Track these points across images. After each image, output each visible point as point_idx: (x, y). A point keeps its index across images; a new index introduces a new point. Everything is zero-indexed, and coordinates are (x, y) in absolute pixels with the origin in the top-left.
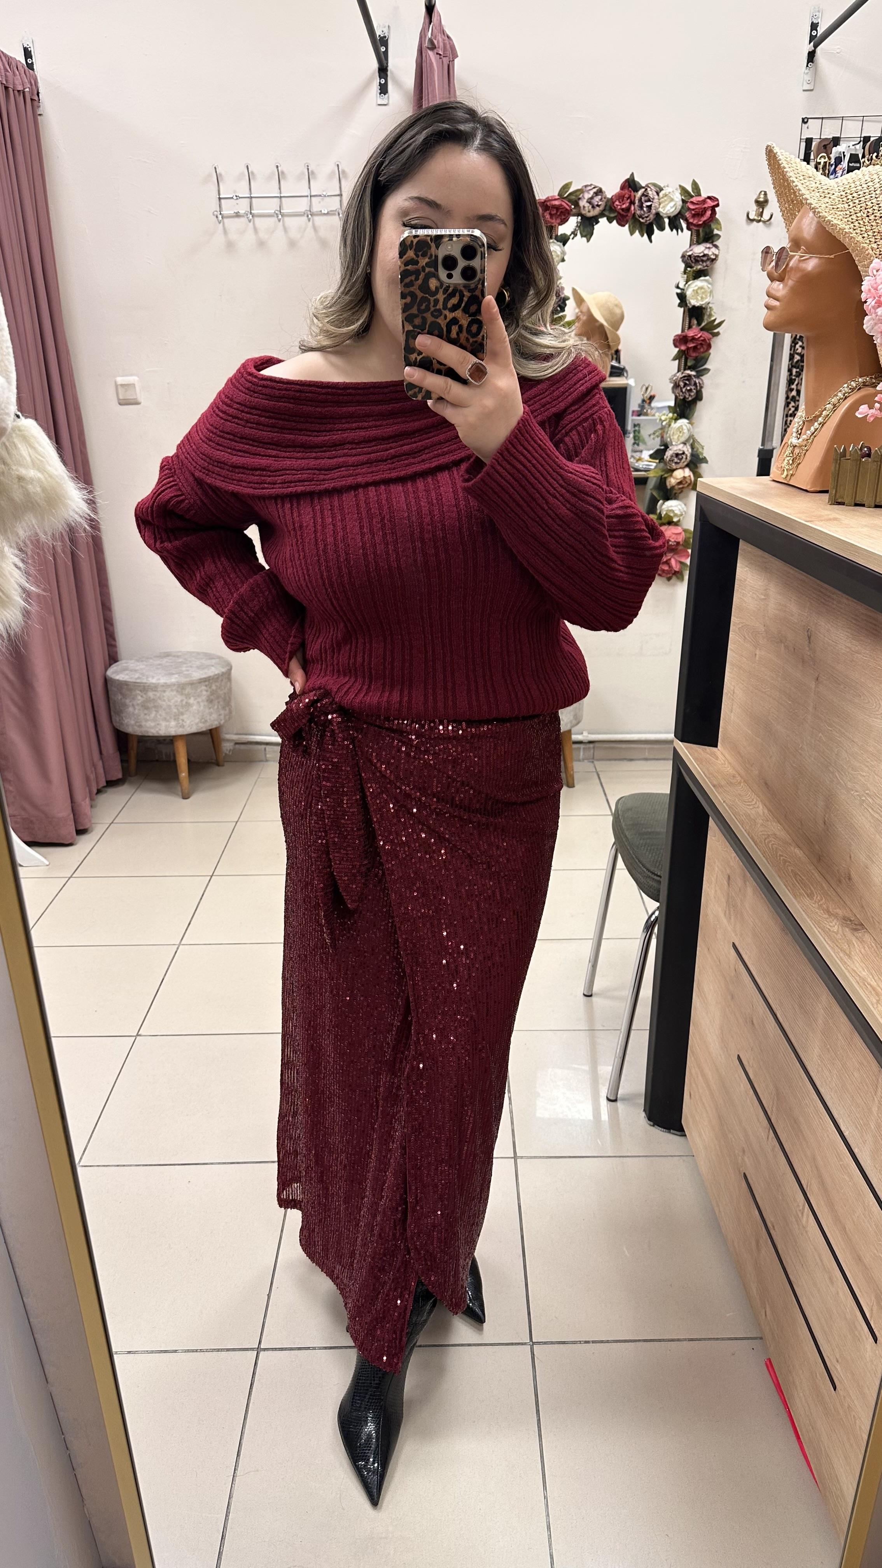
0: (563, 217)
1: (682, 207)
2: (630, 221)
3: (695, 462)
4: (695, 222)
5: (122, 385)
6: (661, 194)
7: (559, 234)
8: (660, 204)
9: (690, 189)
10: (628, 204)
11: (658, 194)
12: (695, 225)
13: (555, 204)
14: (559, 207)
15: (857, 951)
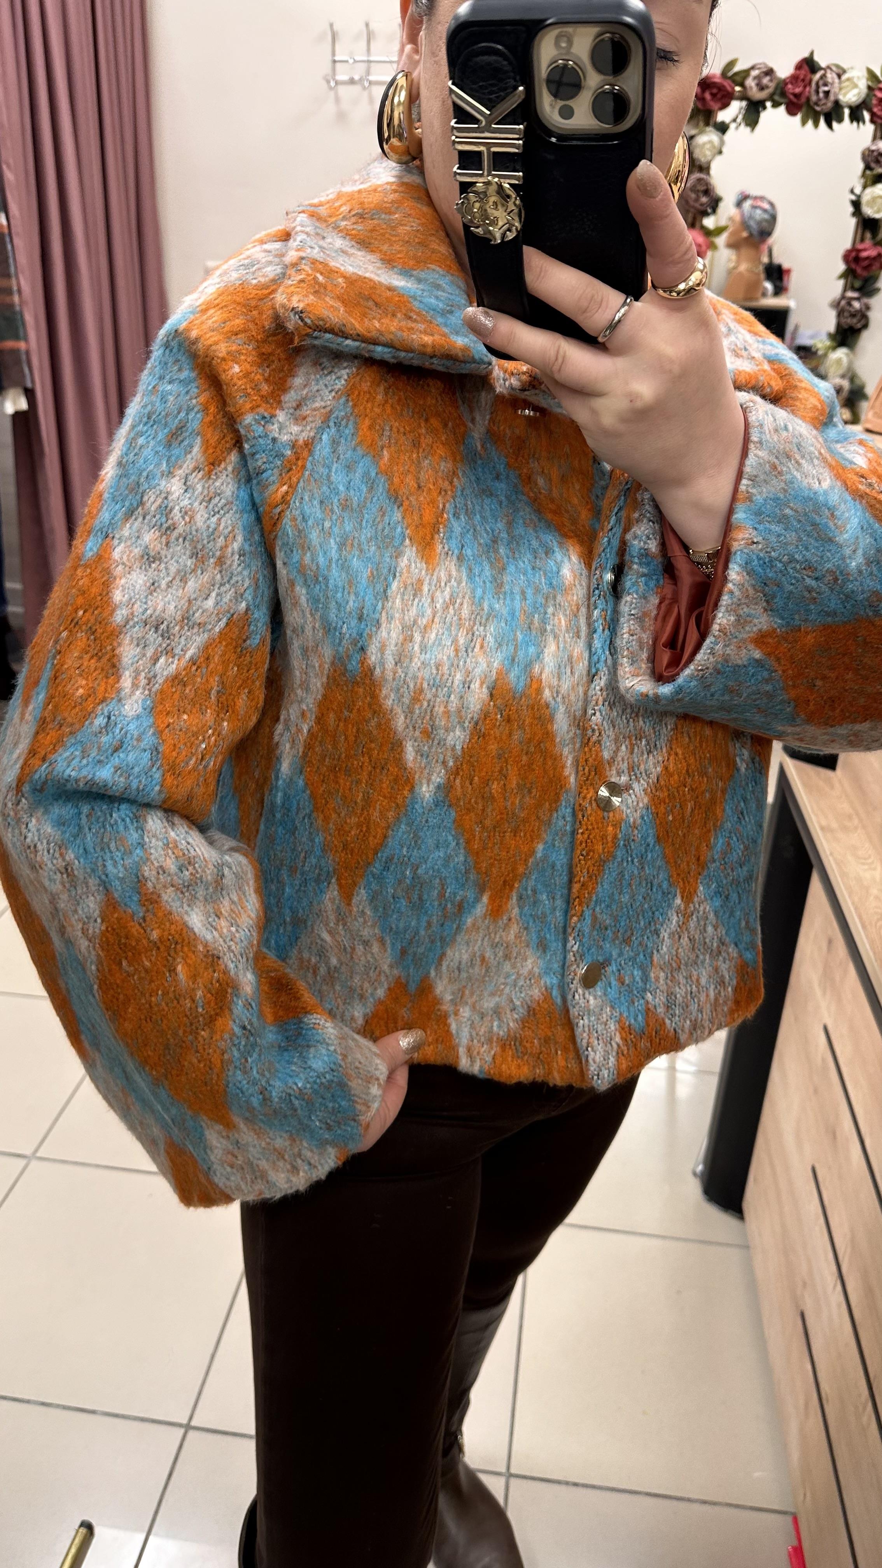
0: (724, 101)
1: (868, 95)
2: (804, 109)
4: (879, 113)
6: (844, 77)
7: (718, 121)
8: (840, 89)
10: (802, 88)
11: (839, 76)
12: (880, 117)
13: (715, 83)
14: (720, 88)
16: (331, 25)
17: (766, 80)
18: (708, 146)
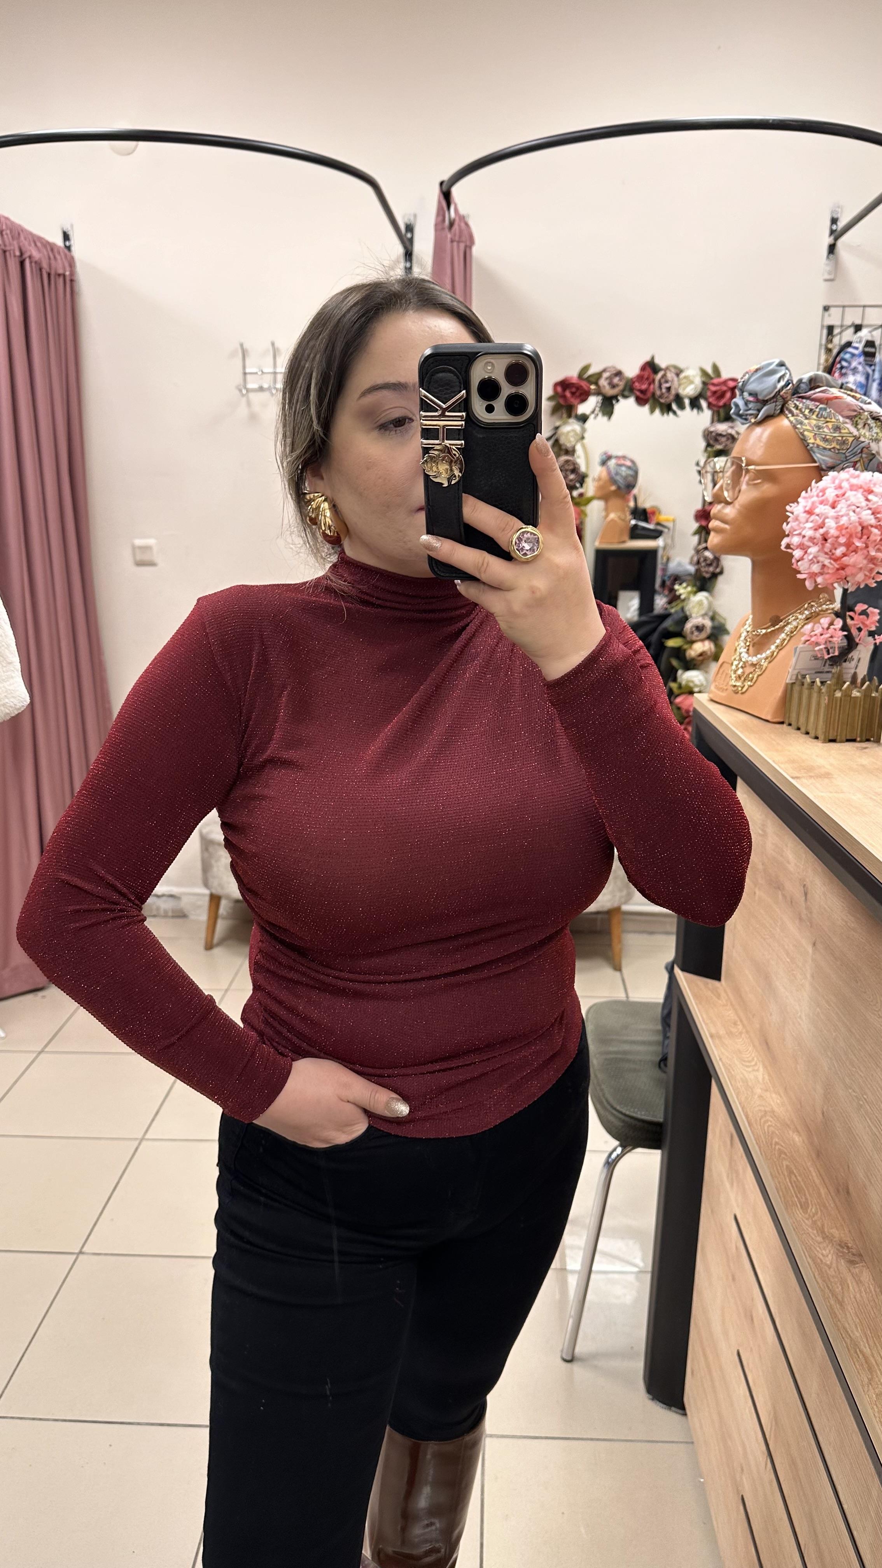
0: (582, 397)
1: (703, 389)
2: (651, 401)
3: (717, 633)
4: (714, 402)
5: (141, 548)
6: (682, 376)
7: (578, 413)
8: (680, 385)
9: (710, 371)
10: (647, 386)
11: (678, 375)
12: (714, 405)
13: (573, 384)
14: (578, 388)
15: (852, 1296)
16: (242, 345)
17: (616, 380)
18: (572, 434)
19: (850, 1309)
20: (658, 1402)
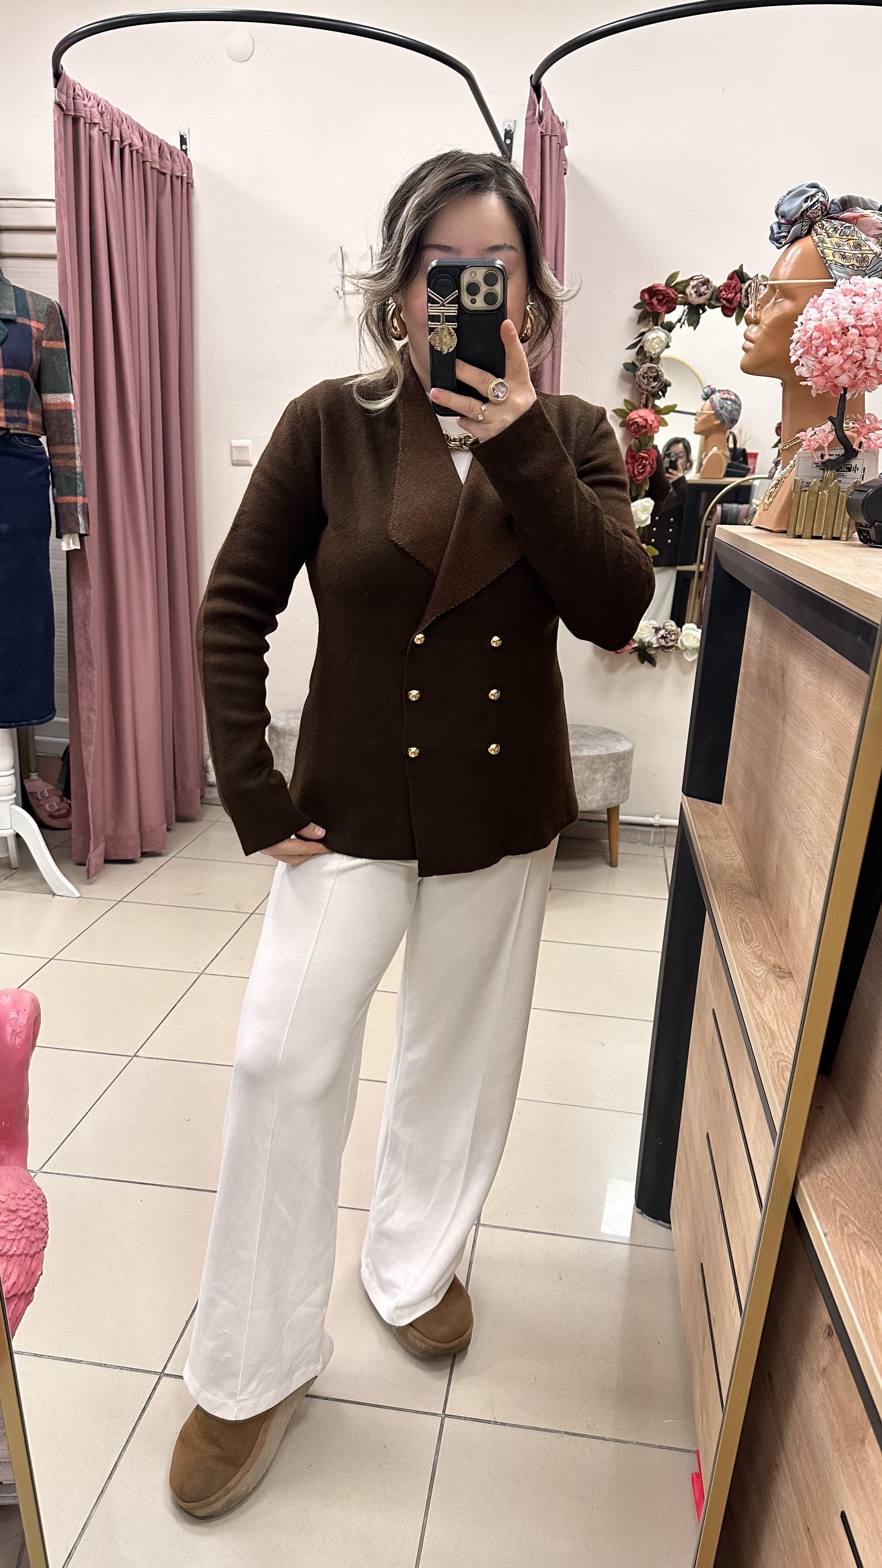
0: (669, 305)
5: (238, 448)
7: (665, 321)
10: (733, 294)
13: (661, 290)
14: (665, 295)
15: (773, 996)
16: (341, 248)
17: (703, 289)
18: (655, 341)
19: (768, 1003)
20: (646, 1216)
